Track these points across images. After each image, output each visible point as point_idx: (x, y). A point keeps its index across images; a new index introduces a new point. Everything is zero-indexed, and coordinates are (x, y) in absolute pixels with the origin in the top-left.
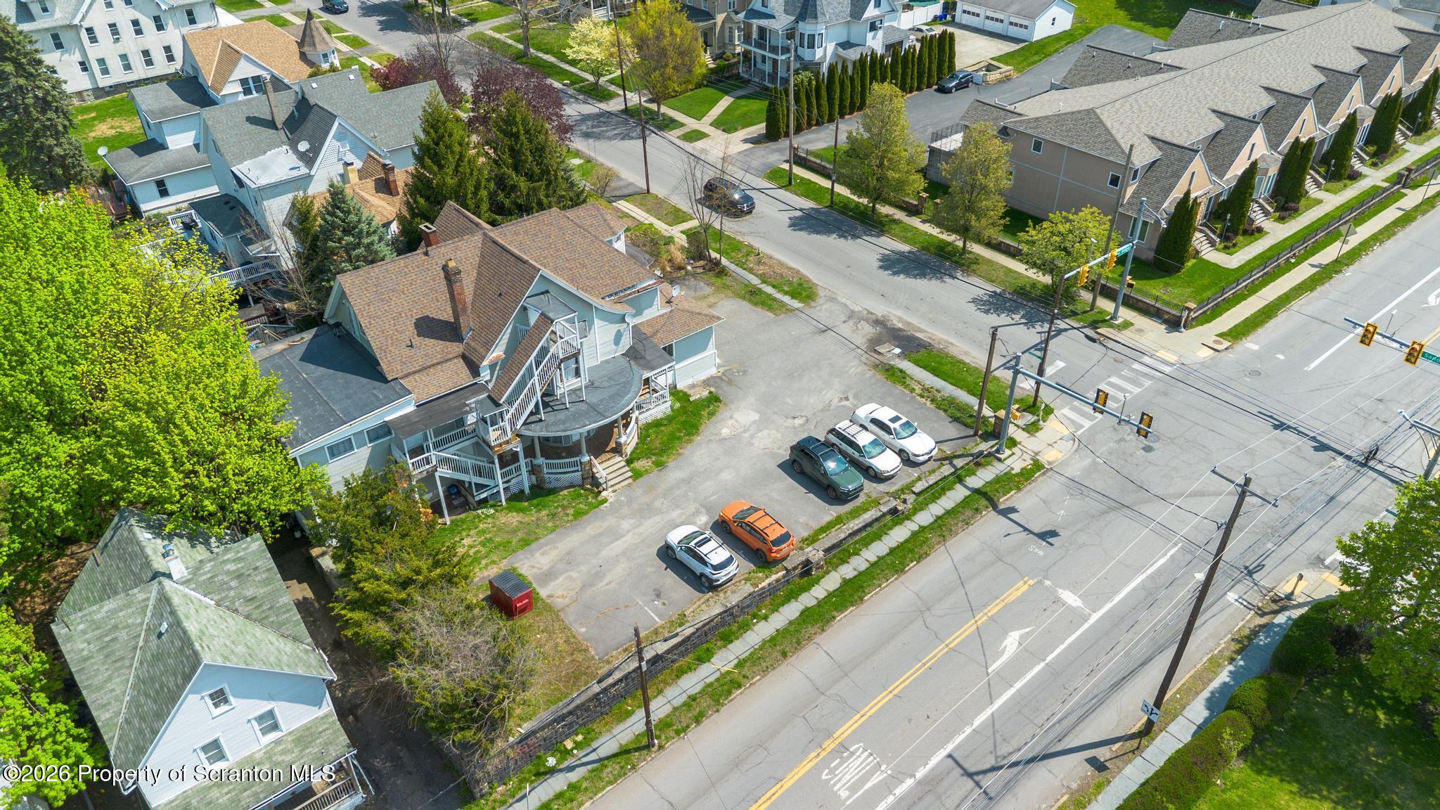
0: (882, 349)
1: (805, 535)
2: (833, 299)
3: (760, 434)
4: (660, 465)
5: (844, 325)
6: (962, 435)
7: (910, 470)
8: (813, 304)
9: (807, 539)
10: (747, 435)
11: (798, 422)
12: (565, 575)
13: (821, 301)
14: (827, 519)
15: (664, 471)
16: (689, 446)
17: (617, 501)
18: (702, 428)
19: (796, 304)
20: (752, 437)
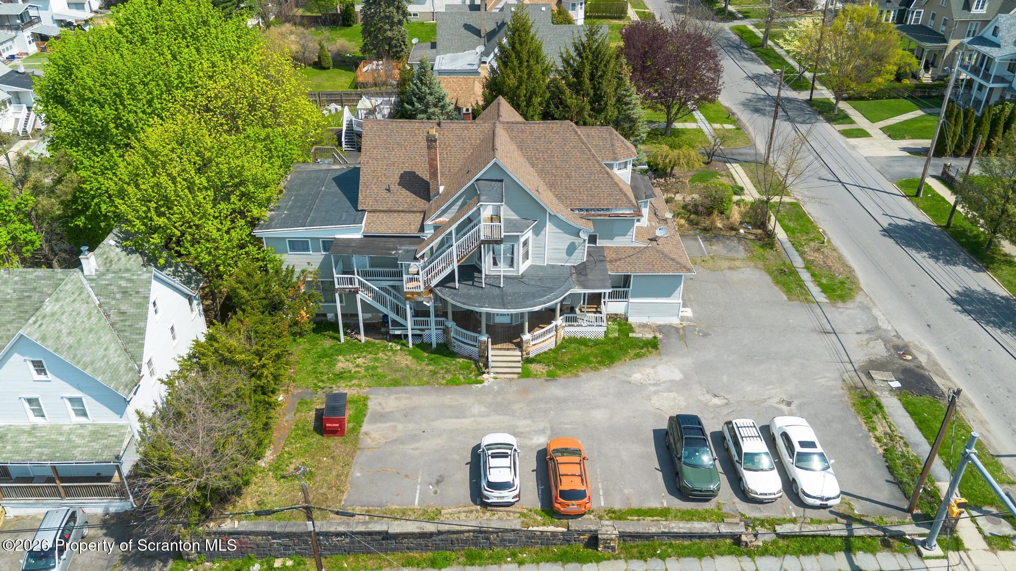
0: (876, 375)
1: (617, 507)
2: (866, 309)
3: (665, 394)
4: (551, 376)
5: (855, 336)
6: (893, 503)
7: (791, 506)
8: (840, 304)
9: (614, 512)
10: (653, 389)
11: (716, 401)
12: (392, 424)
13: (850, 304)
14: (654, 504)
15: (550, 383)
16: (592, 373)
17: (490, 386)
18: (617, 364)
19: (822, 298)
20: (655, 393)
